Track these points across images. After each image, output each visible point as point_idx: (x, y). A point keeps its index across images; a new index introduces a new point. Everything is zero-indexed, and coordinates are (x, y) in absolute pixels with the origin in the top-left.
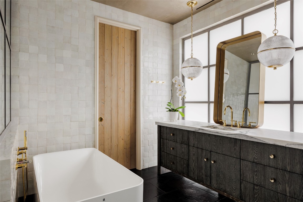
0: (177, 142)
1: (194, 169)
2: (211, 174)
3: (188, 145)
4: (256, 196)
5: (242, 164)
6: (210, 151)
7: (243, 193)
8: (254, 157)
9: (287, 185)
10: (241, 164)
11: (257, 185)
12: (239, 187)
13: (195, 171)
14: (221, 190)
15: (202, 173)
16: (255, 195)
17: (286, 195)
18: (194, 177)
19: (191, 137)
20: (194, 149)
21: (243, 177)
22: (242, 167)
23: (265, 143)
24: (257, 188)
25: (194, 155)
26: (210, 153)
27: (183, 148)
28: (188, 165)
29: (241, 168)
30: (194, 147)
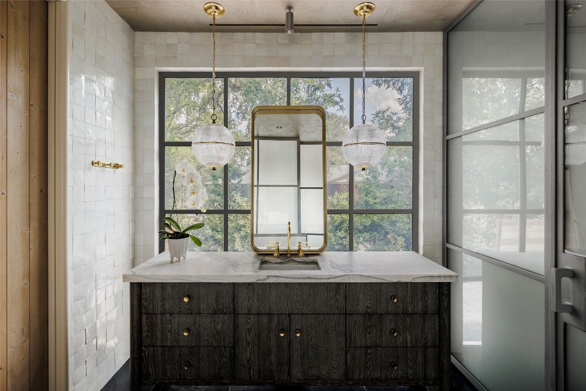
0: (199, 314)
1: (248, 361)
2: (290, 357)
3: (234, 314)
4: (369, 364)
5: (349, 321)
6: (289, 315)
7: (350, 367)
8: (368, 306)
9: (408, 333)
10: (347, 323)
11: (370, 348)
12: (343, 361)
13: (251, 363)
14: (310, 379)
15: (271, 362)
16: (367, 363)
17: (407, 347)
18: (250, 377)
19: (242, 296)
20: (249, 318)
21: (350, 343)
22: (349, 327)
23: (387, 282)
24: (371, 351)
25: (249, 330)
26: (288, 319)
27: (218, 323)
28: (234, 357)
29: (348, 329)
30: (249, 314)
